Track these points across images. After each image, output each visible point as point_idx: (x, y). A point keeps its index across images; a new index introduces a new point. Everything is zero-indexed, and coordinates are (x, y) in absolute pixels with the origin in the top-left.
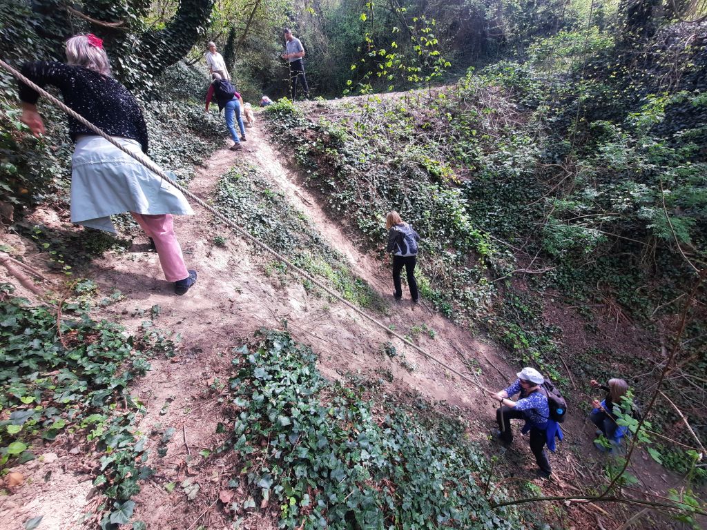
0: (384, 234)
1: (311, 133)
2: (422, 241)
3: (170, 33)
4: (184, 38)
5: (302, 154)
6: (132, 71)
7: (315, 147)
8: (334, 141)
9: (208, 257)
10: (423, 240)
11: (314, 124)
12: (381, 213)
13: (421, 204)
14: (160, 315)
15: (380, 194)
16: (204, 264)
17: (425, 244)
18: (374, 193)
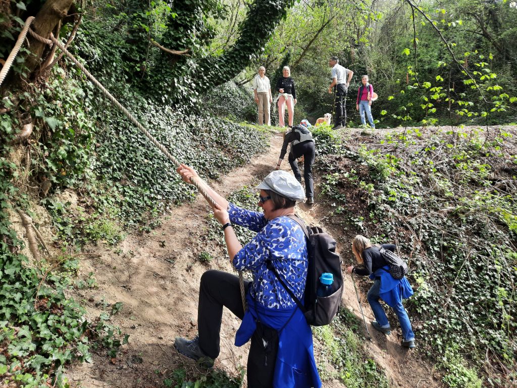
0: (423, 306)
1: (346, 162)
2: (488, 333)
3: (225, 59)
4: (236, 63)
5: (329, 184)
6: (182, 88)
7: (347, 178)
8: (374, 174)
9: (187, 271)
10: (491, 331)
11: (352, 153)
12: (424, 276)
13: (493, 276)
14: (119, 313)
15: (428, 249)
16: (181, 277)
17: (493, 339)
18: (418, 247)
